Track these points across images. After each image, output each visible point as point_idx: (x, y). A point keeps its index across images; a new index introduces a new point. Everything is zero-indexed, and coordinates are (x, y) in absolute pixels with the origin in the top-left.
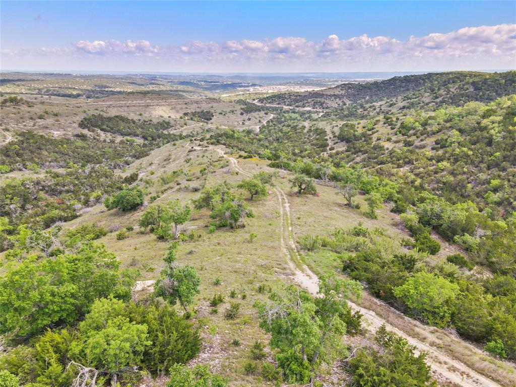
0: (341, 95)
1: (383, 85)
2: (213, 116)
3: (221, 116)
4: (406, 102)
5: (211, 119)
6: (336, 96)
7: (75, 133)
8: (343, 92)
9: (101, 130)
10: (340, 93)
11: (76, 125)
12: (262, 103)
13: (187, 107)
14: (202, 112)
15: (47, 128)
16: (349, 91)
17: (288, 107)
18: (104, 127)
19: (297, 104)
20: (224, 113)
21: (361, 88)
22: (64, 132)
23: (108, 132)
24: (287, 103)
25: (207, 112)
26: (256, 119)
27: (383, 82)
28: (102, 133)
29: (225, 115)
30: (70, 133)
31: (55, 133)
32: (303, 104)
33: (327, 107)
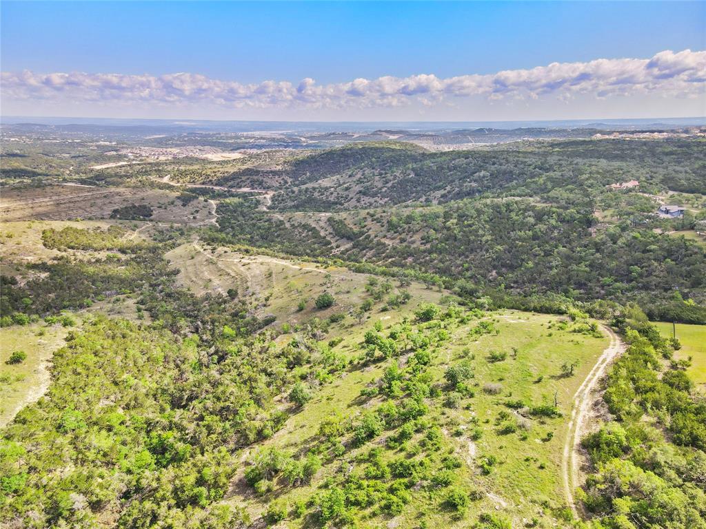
0: (279, 171)
1: (320, 160)
2: (151, 211)
3: (161, 210)
5: (152, 215)
7: (49, 256)
11: (41, 246)
14: (134, 206)
20: (163, 206)
22: (37, 257)
25: (139, 205)
27: (320, 156)
29: (166, 208)
30: (44, 257)
32: (238, 184)
33: (268, 188)
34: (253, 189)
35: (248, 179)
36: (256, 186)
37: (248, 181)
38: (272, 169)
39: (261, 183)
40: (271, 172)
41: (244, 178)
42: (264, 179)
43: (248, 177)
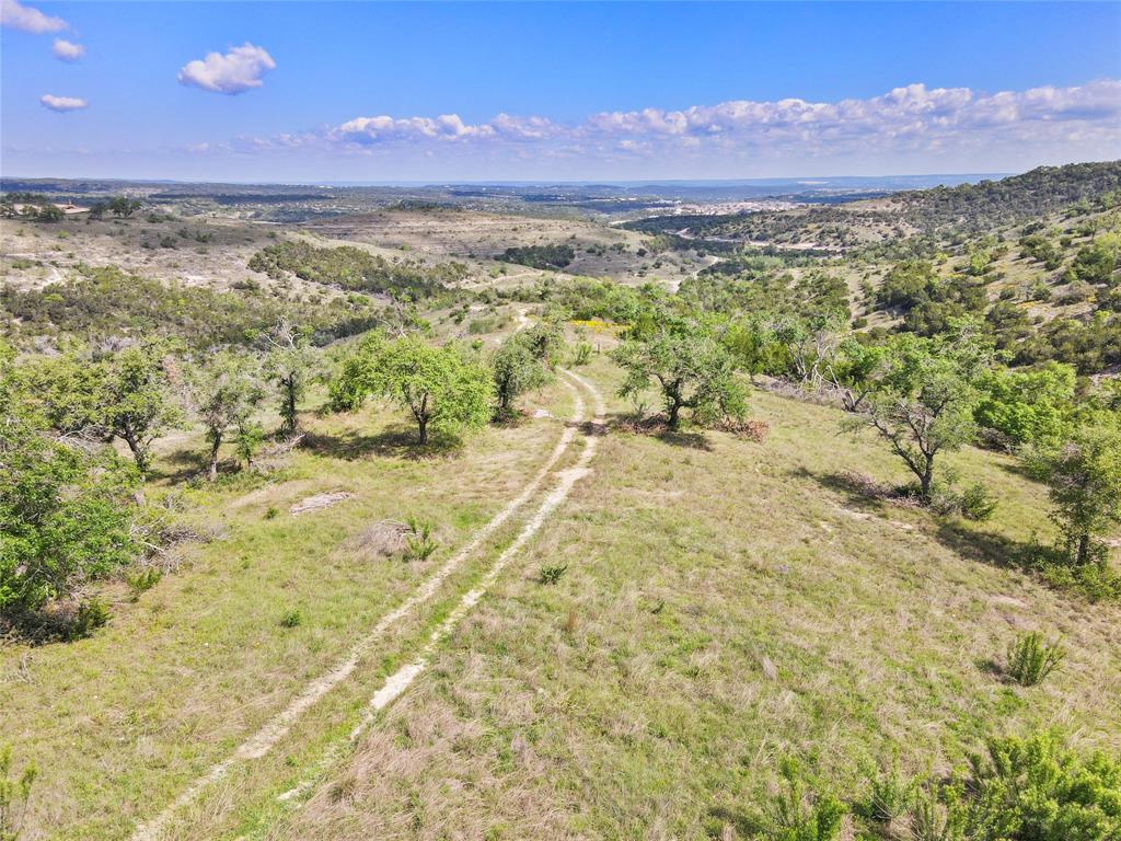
0: (893, 213)
1: (1004, 189)
2: (573, 257)
3: (591, 256)
4: (1075, 220)
5: (567, 263)
6: (878, 217)
7: (235, 280)
8: (899, 207)
9: (297, 276)
10: (890, 210)
11: (243, 263)
12: (696, 234)
13: (517, 236)
14: (550, 247)
15: (176, 267)
16: (915, 203)
17: (756, 243)
18: (307, 269)
19: (779, 236)
20: (598, 250)
21: (946, 197)
22: (211, 278)
23: (313, 280)
24: (755, 235)
25: (559, 247)
26: (676, 265)
27: (1007, 182)
28: (298, 284)
29: (600, 254)
30: (224, 280)
31: (191, 278)
32: (795, 236)
33: (855, 243)
34: (820, 245)
35: (819, 227)
36: (828, 239)
37: (818, 231)
39: (841, 236)
41: (811, 227)
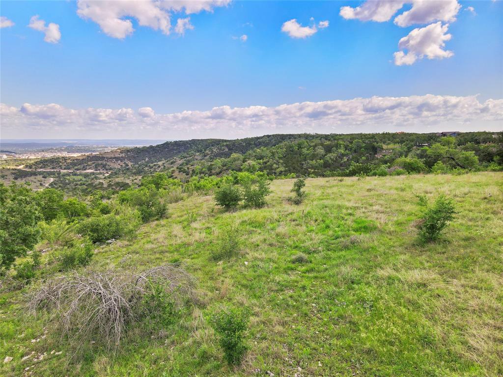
0: (122, 157)
1: (158, 149)
4: (183, 160)
6: (117, 159)
8: (123, 155)
16: (129, 153)
17: (65, 171)
19: (76, 167)
24: (63, 167)
26: (36, 182)
27: (158, 146)
32: (84, 167)
33: (111, 169)
34: (97, 170)
35: (93, 163)
36: (99, 168)
37: (93, 165)
38: (116, 156)
39: (104, 166)
40: (115, 158)
41: (89, 163)
42: (108, 163)
43: (93, 162)
